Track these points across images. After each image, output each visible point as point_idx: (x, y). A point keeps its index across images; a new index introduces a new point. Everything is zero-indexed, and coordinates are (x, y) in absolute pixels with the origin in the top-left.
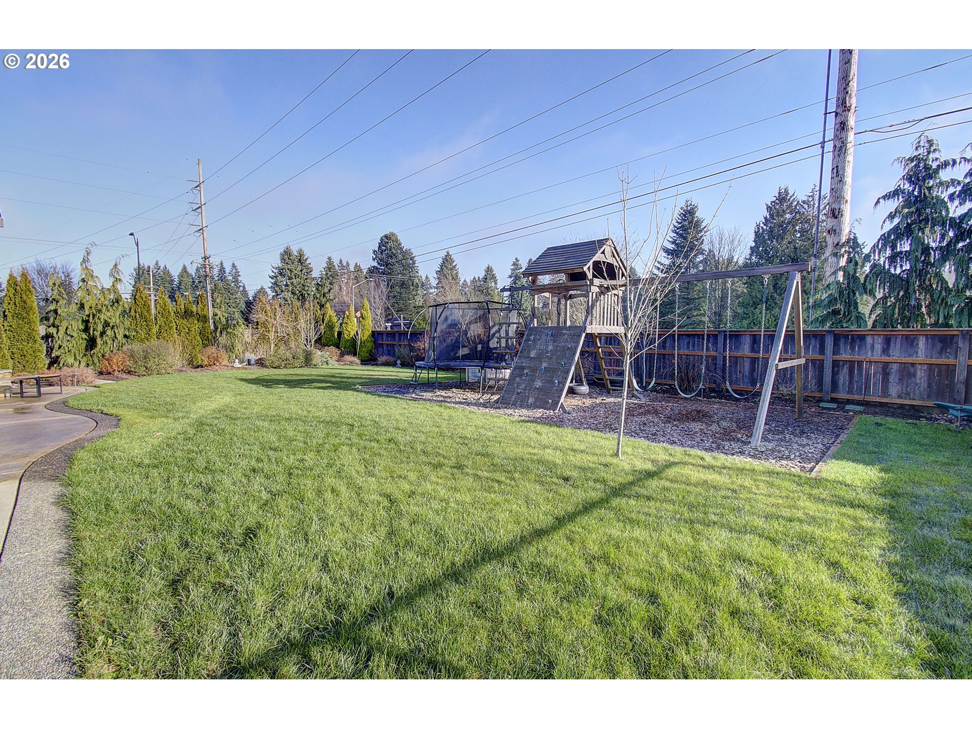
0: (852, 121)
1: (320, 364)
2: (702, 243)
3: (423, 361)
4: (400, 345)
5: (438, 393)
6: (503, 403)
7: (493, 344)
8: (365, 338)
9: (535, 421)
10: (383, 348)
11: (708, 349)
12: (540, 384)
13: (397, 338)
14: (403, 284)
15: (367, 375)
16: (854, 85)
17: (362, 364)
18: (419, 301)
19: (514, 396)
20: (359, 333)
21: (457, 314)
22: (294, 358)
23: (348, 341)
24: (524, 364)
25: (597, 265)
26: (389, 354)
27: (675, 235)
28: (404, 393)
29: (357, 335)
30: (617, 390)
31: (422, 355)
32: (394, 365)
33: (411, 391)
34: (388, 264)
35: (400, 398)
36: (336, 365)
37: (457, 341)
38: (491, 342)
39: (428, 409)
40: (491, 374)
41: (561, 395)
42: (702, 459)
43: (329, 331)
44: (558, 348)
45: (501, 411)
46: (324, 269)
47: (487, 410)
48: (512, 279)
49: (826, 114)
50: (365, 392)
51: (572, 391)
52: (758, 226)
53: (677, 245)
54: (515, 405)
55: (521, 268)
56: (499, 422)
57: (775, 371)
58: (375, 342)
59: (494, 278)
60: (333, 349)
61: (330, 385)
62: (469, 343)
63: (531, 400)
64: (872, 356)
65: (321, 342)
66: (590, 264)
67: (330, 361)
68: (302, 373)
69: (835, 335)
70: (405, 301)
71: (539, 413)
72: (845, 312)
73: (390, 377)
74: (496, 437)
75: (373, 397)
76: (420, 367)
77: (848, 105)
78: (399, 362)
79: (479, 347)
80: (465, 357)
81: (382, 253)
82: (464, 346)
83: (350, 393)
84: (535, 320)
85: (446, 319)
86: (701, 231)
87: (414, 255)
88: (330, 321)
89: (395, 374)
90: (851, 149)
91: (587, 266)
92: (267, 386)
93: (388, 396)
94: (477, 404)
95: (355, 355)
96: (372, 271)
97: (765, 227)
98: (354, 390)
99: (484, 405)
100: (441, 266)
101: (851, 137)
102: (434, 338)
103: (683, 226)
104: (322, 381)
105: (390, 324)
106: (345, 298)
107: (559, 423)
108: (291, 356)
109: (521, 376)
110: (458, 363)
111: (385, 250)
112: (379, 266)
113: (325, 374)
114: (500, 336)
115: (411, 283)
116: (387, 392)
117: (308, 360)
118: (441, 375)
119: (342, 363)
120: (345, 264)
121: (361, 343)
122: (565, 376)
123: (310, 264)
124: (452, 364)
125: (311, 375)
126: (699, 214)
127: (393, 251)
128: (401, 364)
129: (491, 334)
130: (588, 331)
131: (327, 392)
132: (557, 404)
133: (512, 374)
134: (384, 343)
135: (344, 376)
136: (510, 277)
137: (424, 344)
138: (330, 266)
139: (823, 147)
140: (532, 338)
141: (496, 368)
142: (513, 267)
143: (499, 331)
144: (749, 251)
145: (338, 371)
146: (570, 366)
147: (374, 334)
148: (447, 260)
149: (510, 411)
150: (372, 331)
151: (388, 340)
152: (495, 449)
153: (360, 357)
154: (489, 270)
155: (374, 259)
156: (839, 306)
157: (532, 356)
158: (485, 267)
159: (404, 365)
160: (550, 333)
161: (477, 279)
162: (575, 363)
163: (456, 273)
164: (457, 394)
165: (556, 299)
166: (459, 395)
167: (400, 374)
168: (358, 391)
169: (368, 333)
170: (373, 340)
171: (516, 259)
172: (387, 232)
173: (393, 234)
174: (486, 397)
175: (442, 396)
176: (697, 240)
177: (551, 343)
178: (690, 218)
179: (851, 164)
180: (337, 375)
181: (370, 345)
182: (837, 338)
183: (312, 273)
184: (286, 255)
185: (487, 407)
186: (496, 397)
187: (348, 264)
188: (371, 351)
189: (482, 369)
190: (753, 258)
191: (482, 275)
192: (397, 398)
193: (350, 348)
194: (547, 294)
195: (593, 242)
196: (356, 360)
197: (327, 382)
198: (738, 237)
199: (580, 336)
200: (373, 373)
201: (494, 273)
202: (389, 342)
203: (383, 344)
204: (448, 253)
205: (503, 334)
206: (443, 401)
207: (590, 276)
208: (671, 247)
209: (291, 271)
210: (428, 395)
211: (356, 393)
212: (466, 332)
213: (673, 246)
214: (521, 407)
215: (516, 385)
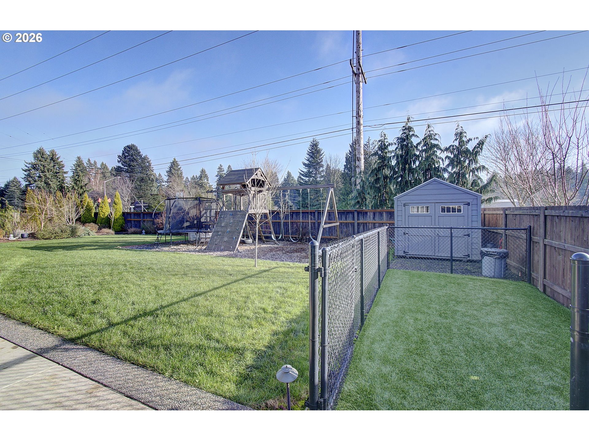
0: (362, 122)
1: (83, 235)
2: (322, 161)
3: (162, 230)
4: (144, 221)
5: (172, 247)
6: (208, 250)
7: (203, 220)
8: (117, 217)
9: (224, 256)
10: (131, 223)
11: (311, 219)
12: (227, 239)
13: (142, 216)
14: (142, 180)
15: (123, 240)
16: (361, 107)
17: (116, 234)
18: (155, 191)
19: (214, 246)
20: (113, 214)
21: (182, 203)
22: (62, 232)
23: (103, 219)
24: (219, 230)
25: (253, 180)
26: (136, 227)
27: (309, 156)
28: (151, 249)
29: (112, 215)
30: (269, 241)
31: (160, 226)
32: (140, 233)
33: (156, 247)
34: (130, 166)
35: (150, 251)
36: (96, 235)
37: (183, 218)
38: (201, 219)
39: (167, 255)
40: (203, 235)
41: (237, 243)
42: (289, 265)
43: (88, 212)
44: (235, 221)
45: (207, 254)
46: (74, 165)
47: (200, 253)
48: (218, 177)
49: (353, 117)
50: (125, 250)
51: (243, 242)
52: (347, 154)
53: (309, 161)
54: (214, 250)
55: (224, 171)
56: (205, 258)
57: (322, 229)
58: (125, 219)
59: (206, 176)
60: (92, 224)
61: (98, 247)
62: (190, 219)
63: (222, 248)
64: (370, 220)
65: (82, 221)
66: (250, 180)
67: (91, 233)
68: (71, 241)
69: (358, 212)
70: (144, 191)
71: (226, 253)
72: (361, 203)
73: (140, 241)
74: (203, 263)
75: (131, 252)
76: (160, 234)
77: (360, 115)
78: (144, 231)
79: (195, 222)
80: (188, 227)
81: (125, 157)
82: (187, 221)
83: (115, 250)
84: (224, 207)
85: (176, 206)
86: (321, 155)
87: (150, 160)
88: (88, 205)
89: (142, 239)
90: (362, 133)
91: (248, 181)
92: (49, 251)
93: (141, 251)
94: (195, 251)
95: (110, 228)
96: (118, 170)
97: (350, 156)
98: (118, 249)
99: (199, 251)
100: (170, 168)
101: (362, 128)
102: (169, 218)
103: (312, 152)
104: (90, 246)
105: (134, 206)
106: (94, 187)
107: (236, 256)
108: (60, 231)
109: (217, 236)
110: (183, 230)
111: (128, 156)
112: (122, 166)
113: (89, 241)
114: (207, 215)
115: (148, 179)
116: (140, 249)
117: (73, 233)
118: (174, 238)
119: (101, 234)
120: (92, 162)
121: (114, 220)
122: (238, 235)
123: (62, 161)
124: (180, 231)
125: (78, 242)
126: (320, 146)
127: (134, 157)
128: (145, 233)
129: (202, 215)
130: (250, 212)
131: (98, 251)
132: (235, 248)
133: (213, 235)
134: (132, 219)
135: (105, 241)
136: (217, 176)
137: (162, 220)
138: (79, 163)
139: (353, 130)
140: (222, 216)
141: (206, 232)
142: (218, 170)
143: (206, 213)
144: (344, 167)
145: (100, 239)
146: (241, 230)
147: (124, 214)
148: (174, 164)
149: (212, 253)
150: (122, 213)
151: (135, 218)
152: (202, 267)
153: (114, 229)
154: (203, 171)
155: (119, 162)
156: (359, 200)
157: (222, 225)
158: (200, 170)
159: (147, 233)
160: (231, 214)
161: (195, 177)
162: (243, 229)
163: (181, 173)
164: (183, 247)
165: (234, 196)
166: (185, 248)
167: (146, 239)
168: (119, 249)
169: (119, 214)
170: (123, 218)
171: (221, 165)
172: (129, 144)
173: (133, 146)
174: (199, 247)
175: (174, 249)
176: (319, 160)
177: (232, 219)
178: (316, 148)
179: (363, 139)
180: (100, 242)
181: (121, 221)
182: (358, 213)
183: (64, 168)
184: (40, 154)
185: (200, 252)
186: (204, 247)
187: (95, 162)
188: (122, 225)
189: (197, 233)
190: (346, 170)
191: (198, 174)
192: (147, 251)
193: (106, 223)
194: (230, 194)
195: (251, 169)
196: (111, 231)
197: (95, 246)
198: (338, 159)
199: (245, 215)
200: (126, 239)
201: (206, 173)
202: (136, 219)
203: (131, 221)
204: (175, 159)
205: (208, 215)
206: (175, 251)
207: (250, 186)
208: (307, 162)
209: (44, 166)
210: (166, 249)
211: (119, 251)
212: (188, 213)
213: (308, 162)
214: (218, 251)
215: (214, 240)
